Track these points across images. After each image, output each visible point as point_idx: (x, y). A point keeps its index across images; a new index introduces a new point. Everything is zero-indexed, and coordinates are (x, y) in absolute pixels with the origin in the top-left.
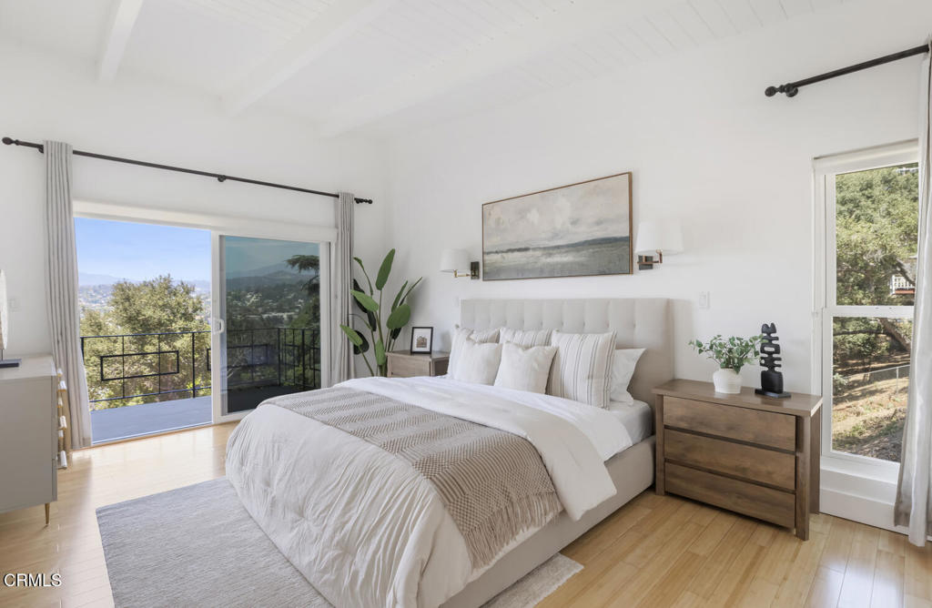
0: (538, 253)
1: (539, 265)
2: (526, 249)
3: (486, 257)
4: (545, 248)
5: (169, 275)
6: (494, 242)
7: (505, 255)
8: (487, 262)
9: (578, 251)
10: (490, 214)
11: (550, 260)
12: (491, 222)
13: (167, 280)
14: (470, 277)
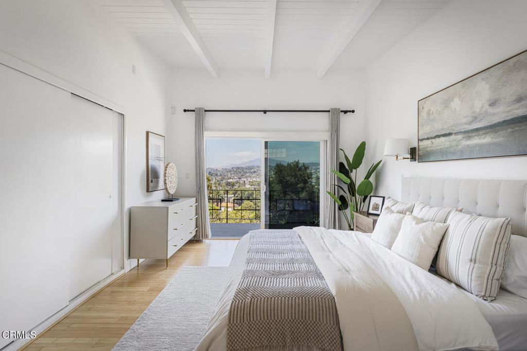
0: (459, 137)
1: (460, 147)
2: (450, 134)
3: (421, 143)
4: (465, 132)
5: (299, 161)
6: (426, 130)
7: (433, 140)
8: (421, 147)
9: (496, 132)
10: (423, 108)
11: (469, 142)
12: (424, 114)
13: (298, 163)
14: (409, 160)
